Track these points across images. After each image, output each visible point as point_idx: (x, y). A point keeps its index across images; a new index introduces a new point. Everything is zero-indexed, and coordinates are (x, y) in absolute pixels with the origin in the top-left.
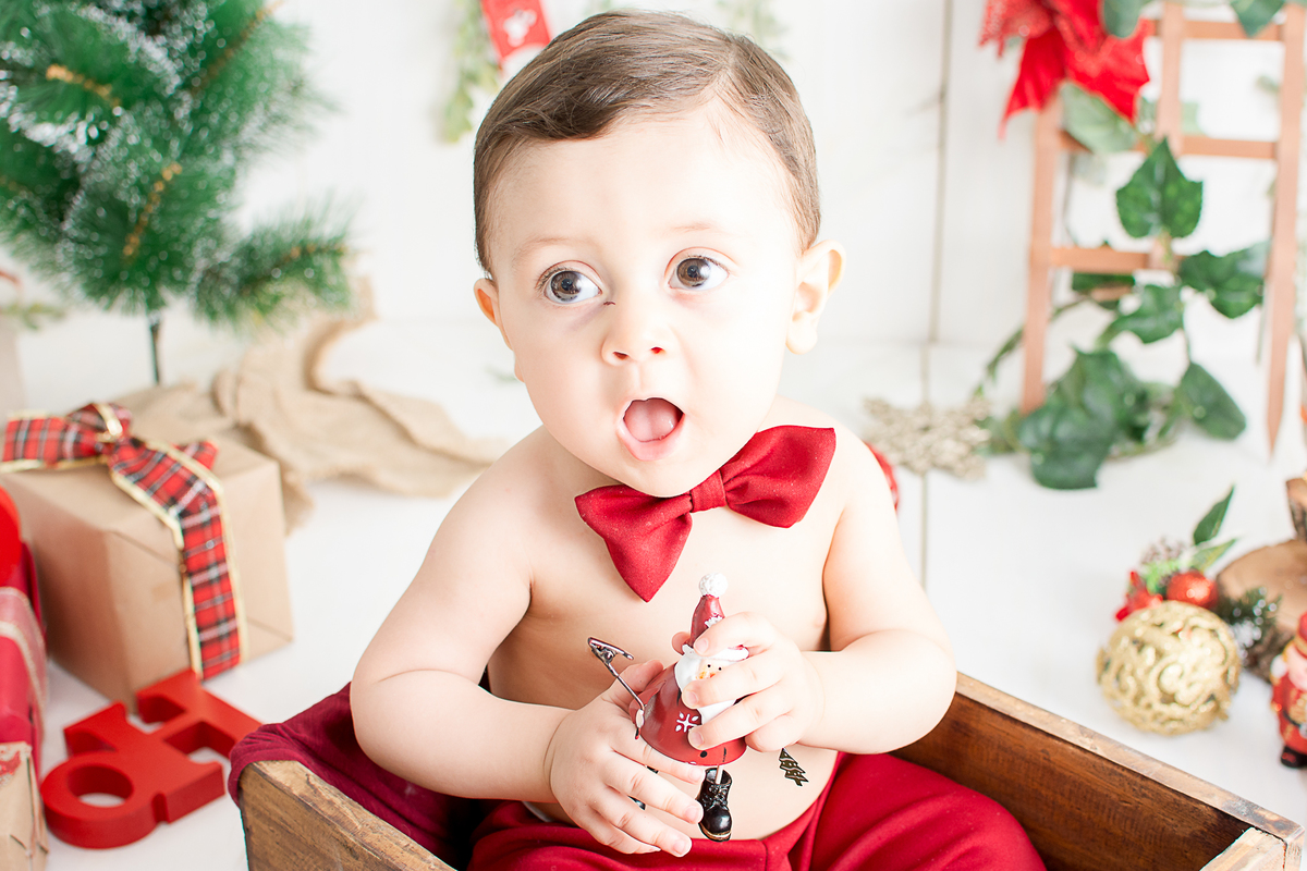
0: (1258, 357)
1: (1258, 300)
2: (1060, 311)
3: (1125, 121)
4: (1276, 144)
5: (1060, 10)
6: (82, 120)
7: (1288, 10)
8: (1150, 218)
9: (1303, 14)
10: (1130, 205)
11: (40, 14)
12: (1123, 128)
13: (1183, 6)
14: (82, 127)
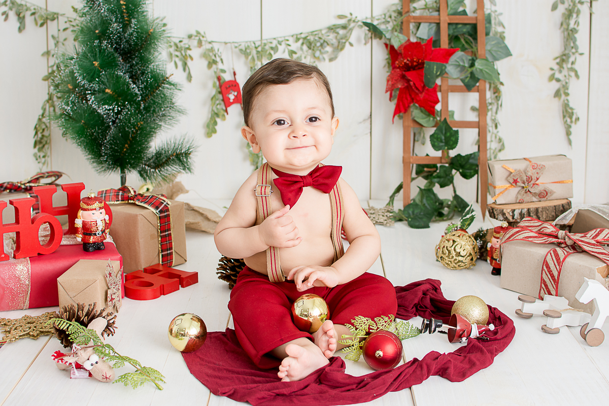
0: (477, 201)
1: (476, 172)
2: (413, 179)
3: (432, 116)
4: (479, 122)
5: (411, 80)
6: (117, 104)
7: (480, 81)
8: (441, 144)
9: (485, 81)
10: (435, 140)
11: (101, 74)
12: (431, 119)
13: (447, 80)
14: (116, 107)
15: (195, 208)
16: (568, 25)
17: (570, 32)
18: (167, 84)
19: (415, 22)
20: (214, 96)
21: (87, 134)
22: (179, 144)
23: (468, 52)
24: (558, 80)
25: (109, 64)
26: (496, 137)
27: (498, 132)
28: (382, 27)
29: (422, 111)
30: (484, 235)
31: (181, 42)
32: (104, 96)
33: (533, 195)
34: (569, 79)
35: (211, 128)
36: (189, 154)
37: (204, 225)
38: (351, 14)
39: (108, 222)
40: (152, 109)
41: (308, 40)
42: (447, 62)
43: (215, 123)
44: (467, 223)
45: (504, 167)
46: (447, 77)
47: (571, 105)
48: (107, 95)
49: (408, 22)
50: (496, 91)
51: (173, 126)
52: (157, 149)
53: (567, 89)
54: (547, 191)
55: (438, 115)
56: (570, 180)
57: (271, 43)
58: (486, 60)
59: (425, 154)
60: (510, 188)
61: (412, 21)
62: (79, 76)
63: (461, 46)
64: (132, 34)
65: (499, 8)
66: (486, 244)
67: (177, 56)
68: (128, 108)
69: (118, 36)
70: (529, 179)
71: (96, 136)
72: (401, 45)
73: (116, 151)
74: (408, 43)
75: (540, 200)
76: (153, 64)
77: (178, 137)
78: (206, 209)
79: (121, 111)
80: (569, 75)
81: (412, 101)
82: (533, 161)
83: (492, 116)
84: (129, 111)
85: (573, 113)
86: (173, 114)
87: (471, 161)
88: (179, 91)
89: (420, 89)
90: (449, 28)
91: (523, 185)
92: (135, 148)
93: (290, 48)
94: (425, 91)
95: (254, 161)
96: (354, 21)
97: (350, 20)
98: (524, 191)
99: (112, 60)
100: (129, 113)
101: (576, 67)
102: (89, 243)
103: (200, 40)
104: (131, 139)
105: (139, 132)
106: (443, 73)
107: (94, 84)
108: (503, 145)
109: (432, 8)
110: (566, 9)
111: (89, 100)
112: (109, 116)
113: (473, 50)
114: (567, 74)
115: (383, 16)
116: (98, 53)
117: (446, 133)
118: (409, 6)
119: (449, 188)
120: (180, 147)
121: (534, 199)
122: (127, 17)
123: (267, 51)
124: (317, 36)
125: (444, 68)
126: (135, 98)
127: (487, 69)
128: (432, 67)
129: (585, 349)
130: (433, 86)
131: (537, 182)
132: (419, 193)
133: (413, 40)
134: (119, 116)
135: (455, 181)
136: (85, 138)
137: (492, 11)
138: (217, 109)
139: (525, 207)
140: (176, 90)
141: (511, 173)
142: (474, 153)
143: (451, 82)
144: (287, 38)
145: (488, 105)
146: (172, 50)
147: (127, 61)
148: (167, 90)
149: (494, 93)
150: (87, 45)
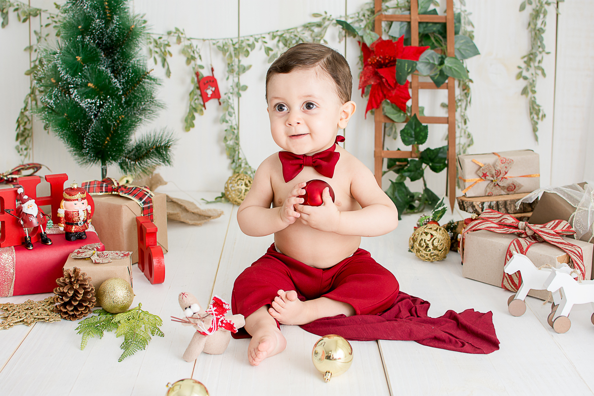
1: (446, 165)
3: (403, 112)
4: (448, 118)
5: (383, 76)
6: (99, 98)
7: (449, 78)
8: (411, 139)
9: (454, 79)
10: (405, 135)
11: (83, 68)
12: (402, 114)
13: (418, 78)
14: (98, 100)
15: (174, 200)
16: (536, 25)
17: (537, 32)
18: (148, 79)
19: (387, 21)
20: (193, 91)
21: (70, 127)
22: (159, 137)
23: (438, 50)
24: (525, 78)
25: (91, 59)
26: (465, 133)
27: (467, 128)
28: (355, 26)
29: (393, 107)
30: (455, 227)
31: (160, 38)
32: (87, 90)
33: (501, 189)
34: (536, 77)
35: (189, 123)
36: (169, 147)
37: (183, 216)
38: (326, 13)
39: (90, 212)
40: (133, 103)
41: (284, 37)
42: (417, 60)
43: (193, 118)
44: (439, 215)
45: (474, 161)
46: (418, 75)
47: (538, 102)
48: (90, 89)
49: (380, 21)
50: (466, 88)
51: (152, 120)
52: (138, 141)
53: (534, 87)
54: (515, 184)
55: (408, 111)
56: (538, 174)
57: (248, 40)
58: (455, 58)
59: (397, 149)
60: (480, 182)
61: (384, 19)
62: (62, 70)
63: (431, 44)
64: (114, 30)
65: (468, 8)
66: (456, 235)
67: (157, 52)
68: (109, 102)
69: (100, 32)
70: (498, 173)
71: (78, 129)
72: (373, 44)
73: (98, 144)
74: (380, 41)
75: (508, 193)
76: (134, 59)
77: (158, 131)
78: (184, 200)
79: (103, 104)
80: (536, 74)
81: (385, 97)
82: (502, 156)
83: (461, 112)
84: (110, 104)
85: (539, 110)
86: (153, 108)
87: (440, 155)
88: (159, 86)
89: (392, 85)
90: (419, 26)
91: (492, 179)
92: (117, 141)
93: (267, 45)
94: (397, 88)
95: (230, 155)
96: (329, 20)
97: (324, 19)
98: (493, 185)
99: (94, 55)
100: (111, 106)
101: (543, 65)
102: (71, 233)
103: (179, 36)
104: (112, 132)
105: (120, 125)
106: (413, 70)
107: (76, 78)
108: (472, 140)
109: (404, 7)
110: (534, 10)
111: (72, 94)
112: (91, 109)
113: (442, 48)
114: (534, 73)
115: (357, 15)
116: (81, 49)
117: (415, 128)
118: (381, 5)
119: (420, 182)
120: (159, 140)
121: (503, 192)
122: (110, 13)
123: (244, 48)
124: (293, 33)
125: (414, 65)
126: (116, 93)
127: (456, 67)
128: (403, 64)
129: (552, 336)
130: (405, 83)
131: (505, 176)
132: (390, 187)
133: (385, 38)
134: (101, 109)
135: (425, 175)
136: (68, 130)
137: (461, 11)
138: (195, 104)
139: (494, 200)
140: (156, 85)
141: (481, 167)
142: (443, 147)
143: (421, 80)
144: (263, 36)
145: (457, 101)
146: (152, 46)
147: (109, 56)
148: (147, 84)
149: (464, 90)
150: (70, 40)
